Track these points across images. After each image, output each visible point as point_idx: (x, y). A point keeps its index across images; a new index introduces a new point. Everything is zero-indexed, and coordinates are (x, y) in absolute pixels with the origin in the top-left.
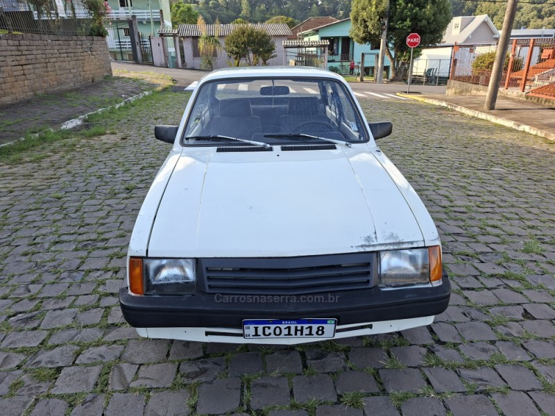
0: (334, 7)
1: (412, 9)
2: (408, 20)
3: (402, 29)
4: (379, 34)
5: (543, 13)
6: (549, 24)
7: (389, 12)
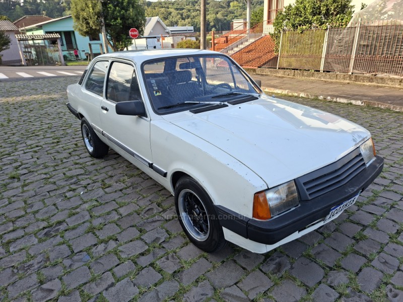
0: (37, 8)
1: (119, 12)
2: (119, 19)
3: (116, 25)
4: (99, 29)
5: (184, 16)
6: (189, 23)
7: (103, 12)
